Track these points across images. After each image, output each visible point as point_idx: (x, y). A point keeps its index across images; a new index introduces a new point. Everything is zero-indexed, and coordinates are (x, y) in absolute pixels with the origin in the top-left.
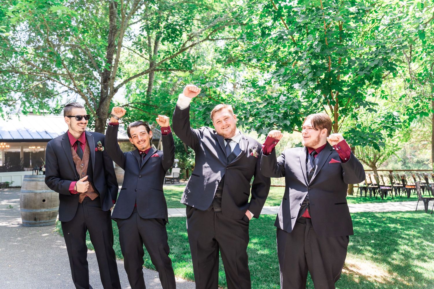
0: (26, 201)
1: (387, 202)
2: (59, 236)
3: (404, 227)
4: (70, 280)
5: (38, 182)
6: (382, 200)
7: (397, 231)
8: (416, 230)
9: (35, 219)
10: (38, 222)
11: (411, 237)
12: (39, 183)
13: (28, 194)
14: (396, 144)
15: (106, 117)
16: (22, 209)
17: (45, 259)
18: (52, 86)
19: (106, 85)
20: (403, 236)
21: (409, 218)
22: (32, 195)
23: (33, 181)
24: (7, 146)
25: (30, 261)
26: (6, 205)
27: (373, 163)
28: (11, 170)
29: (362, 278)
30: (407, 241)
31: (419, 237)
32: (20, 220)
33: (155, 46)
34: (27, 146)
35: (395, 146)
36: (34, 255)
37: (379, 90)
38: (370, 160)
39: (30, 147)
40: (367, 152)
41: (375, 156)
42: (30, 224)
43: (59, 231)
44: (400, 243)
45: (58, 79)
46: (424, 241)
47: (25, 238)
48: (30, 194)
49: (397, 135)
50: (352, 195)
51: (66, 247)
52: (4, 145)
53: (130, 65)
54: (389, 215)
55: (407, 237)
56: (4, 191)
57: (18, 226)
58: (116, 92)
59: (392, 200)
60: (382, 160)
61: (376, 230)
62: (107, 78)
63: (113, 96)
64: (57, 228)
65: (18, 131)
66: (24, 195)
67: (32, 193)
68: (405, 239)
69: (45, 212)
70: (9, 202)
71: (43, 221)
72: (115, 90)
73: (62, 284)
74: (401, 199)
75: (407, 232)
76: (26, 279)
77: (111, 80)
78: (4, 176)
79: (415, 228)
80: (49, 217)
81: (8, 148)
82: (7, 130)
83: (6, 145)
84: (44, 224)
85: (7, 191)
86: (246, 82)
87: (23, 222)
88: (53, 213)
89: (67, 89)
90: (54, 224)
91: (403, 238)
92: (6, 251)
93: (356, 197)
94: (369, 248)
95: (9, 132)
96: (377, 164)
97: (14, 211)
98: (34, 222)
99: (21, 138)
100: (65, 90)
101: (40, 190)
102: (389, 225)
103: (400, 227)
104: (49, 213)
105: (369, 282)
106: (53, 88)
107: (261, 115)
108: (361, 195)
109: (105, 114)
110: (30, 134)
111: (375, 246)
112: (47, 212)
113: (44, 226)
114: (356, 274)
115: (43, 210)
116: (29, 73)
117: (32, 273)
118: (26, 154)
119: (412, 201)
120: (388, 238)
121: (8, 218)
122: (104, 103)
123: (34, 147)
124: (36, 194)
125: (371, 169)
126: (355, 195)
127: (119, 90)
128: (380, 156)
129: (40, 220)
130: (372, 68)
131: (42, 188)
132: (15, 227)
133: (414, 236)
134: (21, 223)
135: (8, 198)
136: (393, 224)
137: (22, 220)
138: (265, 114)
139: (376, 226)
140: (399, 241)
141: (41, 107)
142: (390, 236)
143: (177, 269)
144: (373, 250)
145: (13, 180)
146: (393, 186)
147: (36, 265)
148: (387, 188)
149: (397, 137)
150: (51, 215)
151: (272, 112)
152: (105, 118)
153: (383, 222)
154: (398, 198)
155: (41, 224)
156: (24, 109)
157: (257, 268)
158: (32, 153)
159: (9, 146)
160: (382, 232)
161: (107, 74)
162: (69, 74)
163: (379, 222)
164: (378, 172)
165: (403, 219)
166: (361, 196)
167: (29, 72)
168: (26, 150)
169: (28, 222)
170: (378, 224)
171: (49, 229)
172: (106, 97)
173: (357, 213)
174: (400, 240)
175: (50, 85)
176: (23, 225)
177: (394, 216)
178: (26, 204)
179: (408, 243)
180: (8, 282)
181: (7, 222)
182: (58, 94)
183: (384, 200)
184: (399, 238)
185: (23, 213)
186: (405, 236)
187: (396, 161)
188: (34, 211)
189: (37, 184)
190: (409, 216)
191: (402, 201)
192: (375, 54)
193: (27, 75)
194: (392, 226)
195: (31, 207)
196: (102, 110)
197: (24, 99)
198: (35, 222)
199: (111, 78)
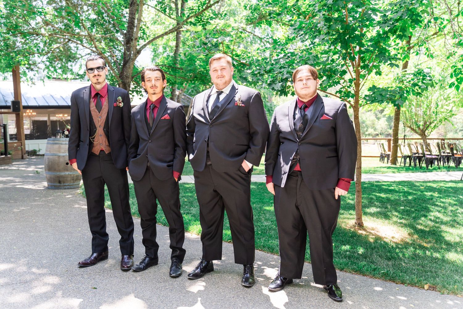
0: (50, 163)
1: (432, 172)
2: (81, 198)
3: (441, 196)
4: (89, 233)
5: (61, 145)
6: (427, 170)
7: (432, 199)
8: (454, 198)
9: (60, 182)
10: (62, 184)
11: (446, 204)
12: (63, 146)
13: (52, 157)
14: (450, 109)
15: (130, 80)
16: (47, 171)
17: (67, 216)
18: (76, 49)
19: (129, 47)
20: (437, 203)
21: (451, 187)
22: (56, 158)
23: (56, 144)
24: (33, 114)
25: (53, 217)
26: (33, 171)
27: (422, 130)
28: (38, 138)
29: (378, 239)
30: (441, 209)
31: (455, 205)
32: (46, 184)
33: (182, 4)
34: (54, 114)
35: (448, 111)
36: (57, 213)
37: (423, 47)
38: (419, 127)
39: (57, 115)
40: (416, 119)
41: (425, 123)
42: (55, 186)
43: (82, 193)
44: (432, 210)
45: (81, 41)
46: (459, 208)
47: (49, 198)
48: (54, 157)
49: (452, 100)
50: (396, 164)
51: (86, 207)
52: (30, 112)
53: (156, 26)
54: (429, 184)
55: (442, 205)
56: (32, 158)
57: (44, 188)
58: (139, 54)
59: (438, 170)
60: (433, 127)
61: (410, 198)
62: (129, 39)
63: (136, 58)
64: (81, 190)
65: (43, 97)
66: (48, 158)
67: (56, 155)
68: (440, 206)
69: (69, 175)
70: (36, 168)
71: (67, 184)
72: (139, 52)
73: (81, 237)
74: (449, 168)
75: (444, 200)
76: (49, 232)
77: (134, 41)
78: (31, 144)
79: (454, 197)
80: (73, 180)
81: (34, 115)
82: (32, 97)
83: (32, 112)
84: (68, 187)
85: (34, 159)
86: (267, 38)
87: (48, 185)
88: (77, 176)
89: (89, 51)
90: (78, 187)
91: (437, 205)
92: (31, 209)
93: (399, 167)
94: (396, 214)
95: (35, 99)
96: (427, 132)
97: (41, 176)
98: (58, 184)
99: (46, 104)
100: (87, 53)
101: (63, 153)
102: (426, 193)
103: (437, 195)
104: (72, 176)
105: (384, 242)
106: (76, 51)
107: (275, 71)
108: (405, 164)
109: (128, 78)
110: (56, 101)
111: (403, 213)
112: (71, 175)
113: (68, 189)
114: (373, 235)
115: (67, 173)
116: (50, 35)
117: (54, 228)
118: (54, 123)
119: (460, 171)
120: (420, 205)
121: (35, 182)
122: (127, 65)
123: (61, 115)
124: (59, 156)
125: (421, 138)
126: (398, 165)
127: (142, 52)
128: (430, 123)
129: (64, 183)
130: (396, 20)
131: (65, 151)
132: (40, 190)
133: (450, 204)
134: (47, 186)
135: (35, 164)
136: (430, 192)
137: (48, 183)
138: (279, 70)
139: (410, 194)
140: (431, 208)
141: (64, 72)
142: (423, 203)
143: (192, 226)
144: (400, 216)
145: (40, 148)
146: (441, 155)
147: (59, 221)
148: (433, 157)
149: (451, 101)
150: (75, 178)
151: (286, 68)
152: (129, 82)
153: (419, 190)
154: (446, 168)
155: (65, 187)
156: (48, 73)
157: (272, 227)
158: (59, 121)
159: (35, 114)
160: (415, 199)
161: (129, 34)
162: (89, 34)
163: (416, 190)
164: (427, 140)
165: (444, 188)
166: (405, 166)
167: (50, 33)
168: (53, 118)
169: (53, 184)
170: (414, 192)
171: (74, 191)
172: (129, 59)
173: (394, 182)
174: (433, 207)
175: (73, 48)
176: (48, 188)
177: (434, 185)
178: (51, 167)
179: (441, 210)
180: (32, 234)
181: (33, 185)
182: (82, 57)
183: (429, 169)
184: (432, 206)
185: (48, 176)
186: (439, 204)
187: (456, 130)
188: (58, 174)
189: (60, 148)
190: (452, 186)
191: (449, 171)
192: (400, 5)
193: (47, 36)
194: (429, 194)
195: (55, 170)
196: (125, 73)
197: (48, 63)
198: (60, 185)
199: (134, 39)
